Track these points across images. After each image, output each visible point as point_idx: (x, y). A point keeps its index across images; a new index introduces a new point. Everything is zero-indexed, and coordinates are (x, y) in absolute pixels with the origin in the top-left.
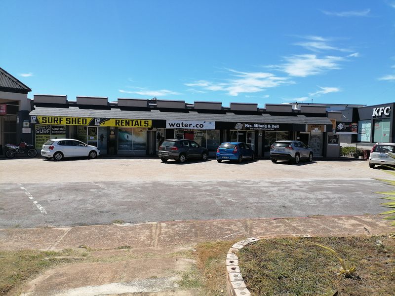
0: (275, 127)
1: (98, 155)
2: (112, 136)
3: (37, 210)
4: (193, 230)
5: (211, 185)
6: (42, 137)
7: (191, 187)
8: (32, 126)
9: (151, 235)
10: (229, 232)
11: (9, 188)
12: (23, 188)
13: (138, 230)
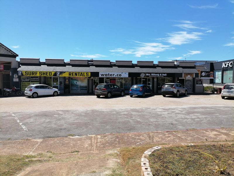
0: (164, 75)
1: (59, 94)
2: (67, 82)
3: (22, 128)
4: (117, 139)
5: (127, 111)
6: (25, 84)
7: (115, 113)
8: (19, 77)
9: (91, 143)
10: (139, 141)
11: (5, 115)
12: (13, 115)
13: (83, 140)
